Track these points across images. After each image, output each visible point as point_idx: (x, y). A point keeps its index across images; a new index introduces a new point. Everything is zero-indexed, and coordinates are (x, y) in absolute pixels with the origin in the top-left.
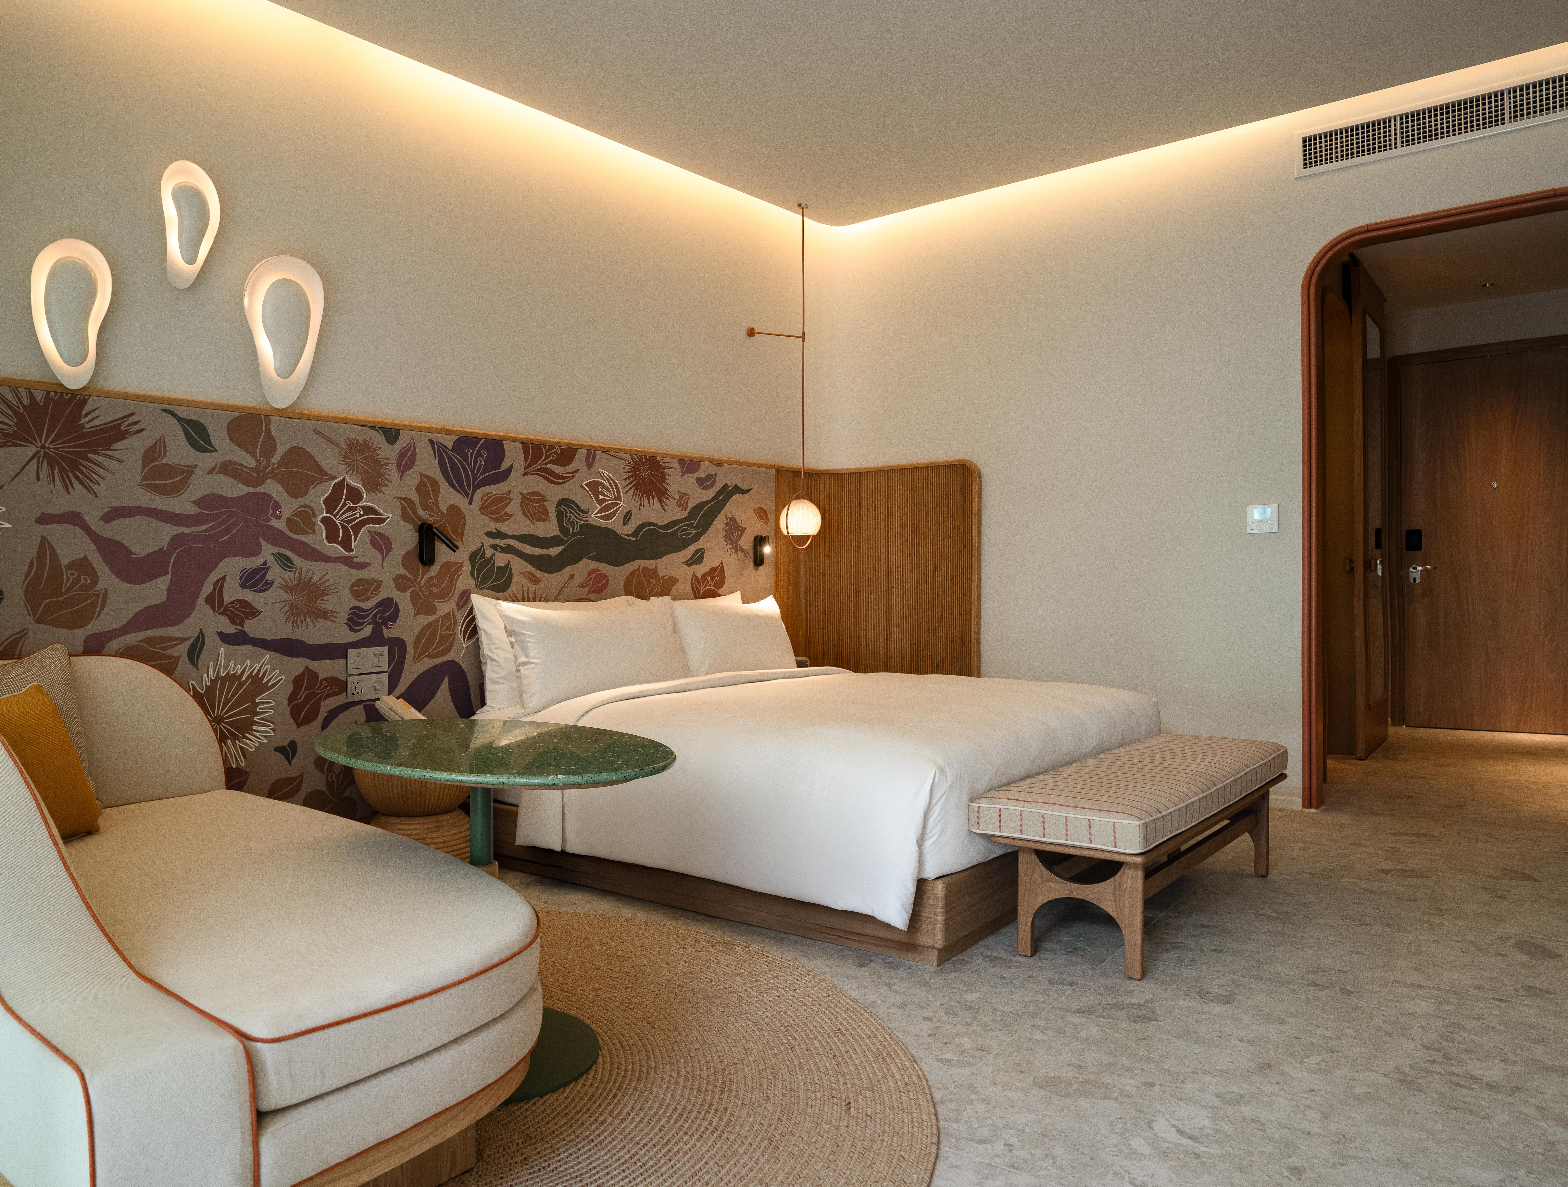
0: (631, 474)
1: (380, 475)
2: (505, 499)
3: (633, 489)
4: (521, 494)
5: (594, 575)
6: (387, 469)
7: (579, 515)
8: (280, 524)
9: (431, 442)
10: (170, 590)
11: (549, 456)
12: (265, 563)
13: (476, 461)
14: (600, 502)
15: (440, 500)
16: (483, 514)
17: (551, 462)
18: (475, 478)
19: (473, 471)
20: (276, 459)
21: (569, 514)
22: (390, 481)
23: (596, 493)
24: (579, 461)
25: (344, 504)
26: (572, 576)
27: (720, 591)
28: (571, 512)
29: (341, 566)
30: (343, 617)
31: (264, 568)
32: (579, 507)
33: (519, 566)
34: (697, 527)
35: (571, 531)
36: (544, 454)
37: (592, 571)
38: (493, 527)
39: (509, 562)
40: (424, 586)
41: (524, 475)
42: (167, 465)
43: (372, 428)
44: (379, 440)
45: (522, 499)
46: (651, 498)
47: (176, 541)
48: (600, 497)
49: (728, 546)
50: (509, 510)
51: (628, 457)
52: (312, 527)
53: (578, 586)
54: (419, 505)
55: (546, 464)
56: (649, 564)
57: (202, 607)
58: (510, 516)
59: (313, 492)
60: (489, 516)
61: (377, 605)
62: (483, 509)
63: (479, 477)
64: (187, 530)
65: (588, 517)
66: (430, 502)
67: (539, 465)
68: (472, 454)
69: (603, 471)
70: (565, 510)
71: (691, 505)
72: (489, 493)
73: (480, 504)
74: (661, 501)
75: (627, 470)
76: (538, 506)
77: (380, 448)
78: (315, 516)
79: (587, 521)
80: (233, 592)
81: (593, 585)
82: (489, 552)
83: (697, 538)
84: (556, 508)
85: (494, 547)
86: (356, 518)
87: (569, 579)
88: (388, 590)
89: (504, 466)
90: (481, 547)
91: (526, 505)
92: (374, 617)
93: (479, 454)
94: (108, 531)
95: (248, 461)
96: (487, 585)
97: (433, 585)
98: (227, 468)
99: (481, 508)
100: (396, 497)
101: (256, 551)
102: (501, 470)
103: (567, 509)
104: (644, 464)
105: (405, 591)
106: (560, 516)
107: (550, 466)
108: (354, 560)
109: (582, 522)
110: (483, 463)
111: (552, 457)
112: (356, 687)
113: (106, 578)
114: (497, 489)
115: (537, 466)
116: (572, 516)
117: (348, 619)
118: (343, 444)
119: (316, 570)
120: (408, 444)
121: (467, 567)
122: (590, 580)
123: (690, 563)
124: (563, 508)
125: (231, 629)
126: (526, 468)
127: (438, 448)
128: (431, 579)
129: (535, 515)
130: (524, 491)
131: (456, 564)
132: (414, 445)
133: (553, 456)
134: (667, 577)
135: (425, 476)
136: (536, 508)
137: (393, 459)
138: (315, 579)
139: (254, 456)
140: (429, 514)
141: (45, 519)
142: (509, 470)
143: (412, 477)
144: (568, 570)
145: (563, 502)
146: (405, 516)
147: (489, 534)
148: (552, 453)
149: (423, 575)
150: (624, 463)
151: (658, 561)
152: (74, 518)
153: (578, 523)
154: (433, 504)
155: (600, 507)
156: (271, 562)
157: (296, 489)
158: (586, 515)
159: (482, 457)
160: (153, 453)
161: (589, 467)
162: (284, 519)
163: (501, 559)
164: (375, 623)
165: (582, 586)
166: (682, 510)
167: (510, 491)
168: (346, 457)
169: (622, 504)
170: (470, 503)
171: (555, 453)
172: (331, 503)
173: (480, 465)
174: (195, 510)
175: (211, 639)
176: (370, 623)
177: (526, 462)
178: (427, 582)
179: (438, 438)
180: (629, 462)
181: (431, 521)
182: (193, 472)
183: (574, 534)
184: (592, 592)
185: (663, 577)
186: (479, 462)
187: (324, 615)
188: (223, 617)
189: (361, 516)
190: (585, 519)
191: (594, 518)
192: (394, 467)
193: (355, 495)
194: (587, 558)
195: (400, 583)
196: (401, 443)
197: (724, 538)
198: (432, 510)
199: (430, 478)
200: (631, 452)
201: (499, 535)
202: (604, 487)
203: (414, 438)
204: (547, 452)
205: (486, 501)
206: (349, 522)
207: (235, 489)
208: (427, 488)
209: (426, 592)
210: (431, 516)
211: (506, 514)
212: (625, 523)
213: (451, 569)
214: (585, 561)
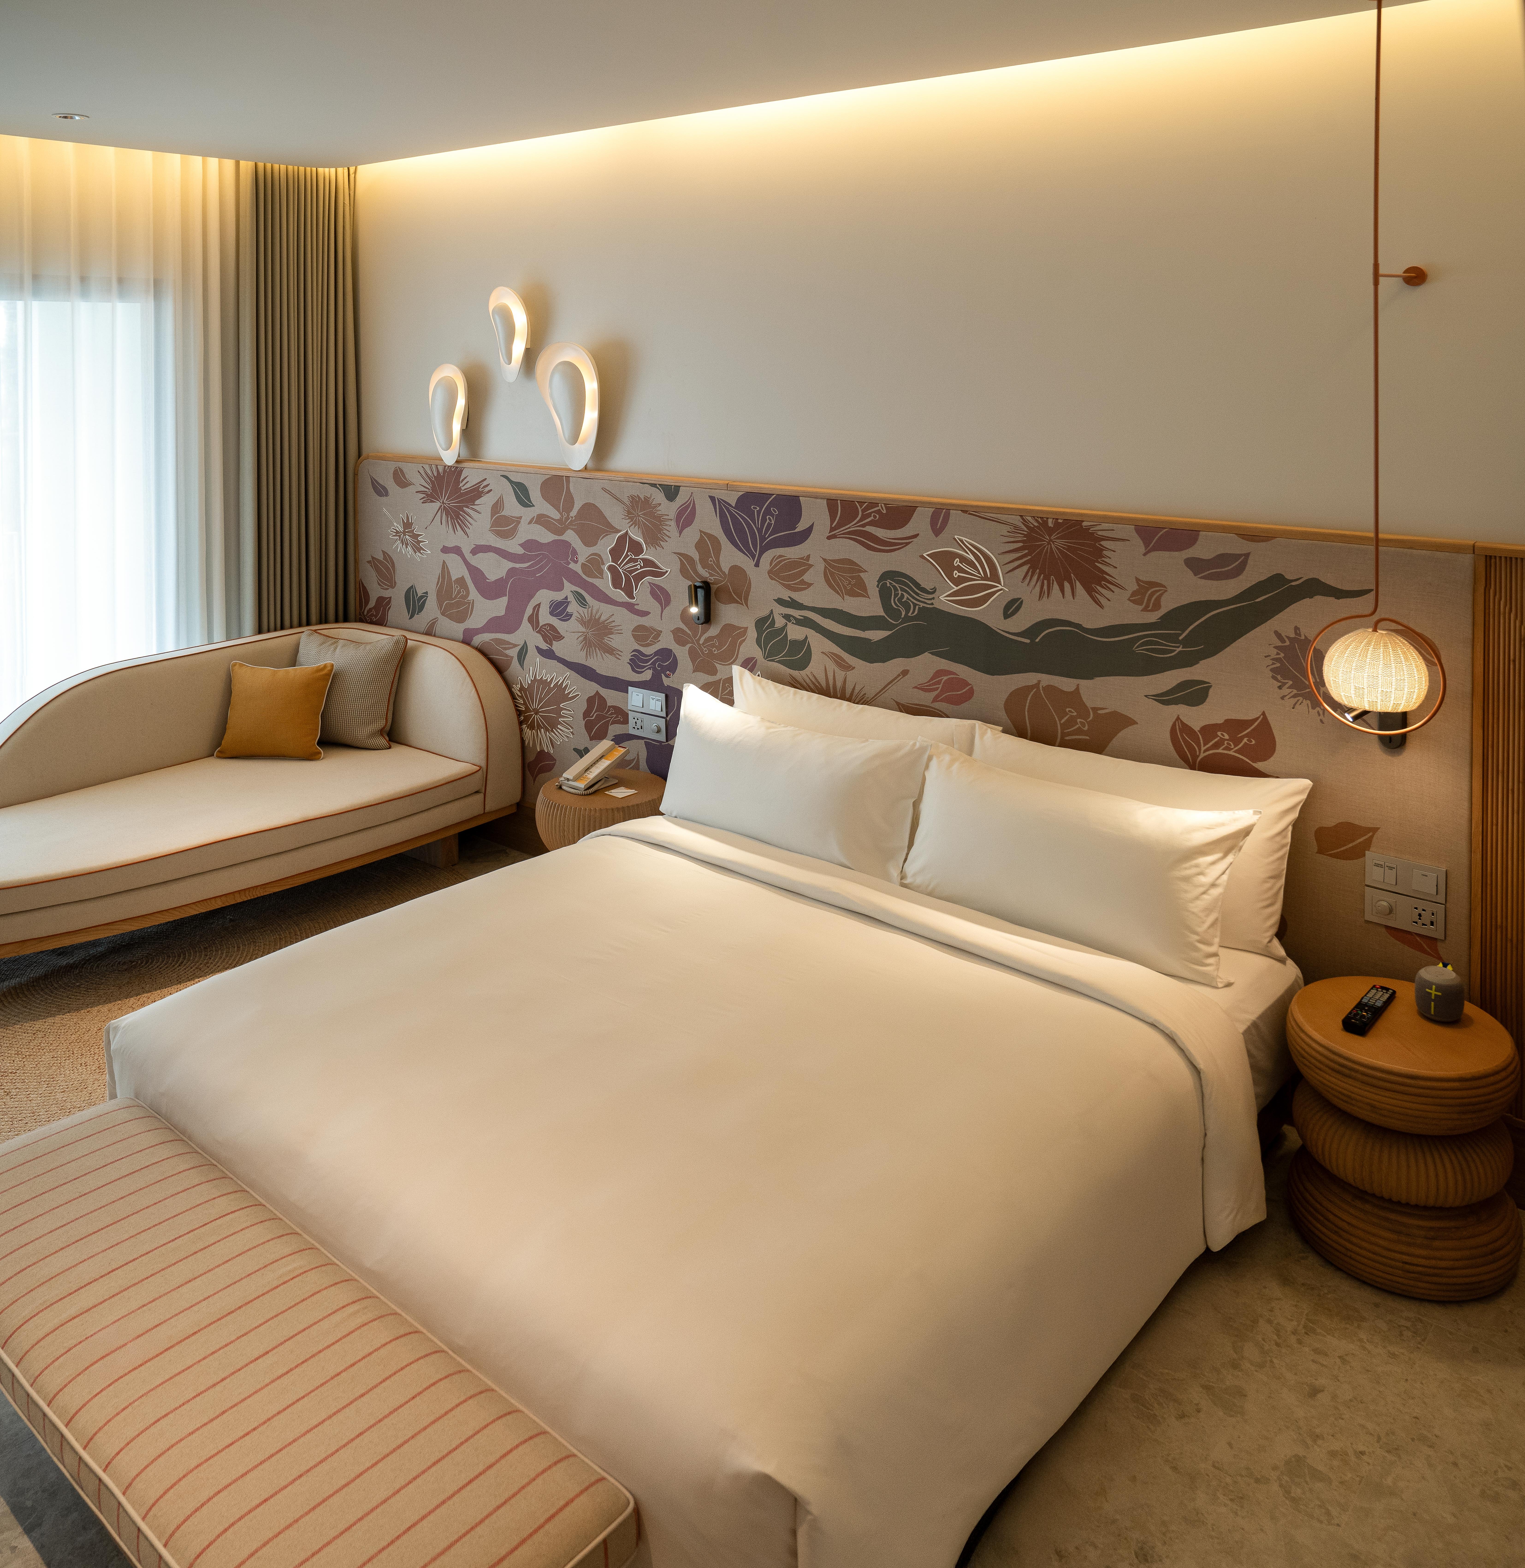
0: (1021, 544)
1: (660, 531)
2: (804, 564)
3: (1025, 568)
4: (825, 560)
5: (945, 678)
6: (666, 525)
7: (917, 594)
8: (577, 568)
9: (712, 498)
10: (508, 608)
11: (869, 515)
12: (566, 598)
13: (764, 520)
14: (956, 581)
15: (721, 559)
16: (772, 579)
17: (870, 524)
18: (763, 539)
19: (760, 531)
20: (573, 513)
21: (900, 592)
22: (669, 537)
23: (949, 569)
24: (919, 523)
25: (627, 556)
26: (905, 673)
27: (1260, 766)
28: (902, 590)
29: (625, 611)
30: (626, 657)
31: (565, 602)
32: (917, 585)
33: (819, 644)
34: (1185, 644)
35: (903, 613)
36: (860, 513)
37: (940, 673)
38: (786, 594)
39: (806, 637)
40: (703, 644)
41: (829, 538)
42: (505, 516)
43: (654, 485)
44: (659, 497)
45: (826, 567)
46: (1067, 585)
47: (512, 572)
48: (956, 574)
49: (1285, 691)
50: (807, 577)
51: (1017, 520)
52: (601, 572)
53: (916, 687)
54: (698, 562)
55: (863, 526)
56: (1066, 684)
57: (525, 625)
58: (810, 585)
59: (601, 542)
60: (779, 582)
61: (657, 653)
62: (773, 574)
63: (769, 537)
64: (518, 566)
65: (933, 598)
66: (711, 561)
67: (852, 526)
68: (759, 512)
69: (964, 538)
70: (894, 587)
71: (1169, 604)
72: (780, 556)
73: (768, 568)
74: (1090, 592)
75: (1012, 539)
76: (850, 577)
77: (660, 504)
78: (603, 564)
79: (932, 604)
80: (545, 617)
81: (942, 692)
82: (779, 622)
83: (1187, 661)
84: (879, 581)
85: (787, 617)
86: (637, 569)
87: (899, 675)
88: (666, 641)
89: (801, 527)
90: (770, 615)
91: (832, 574)
92: (654, 663)
93: (768, 512)
94: (474, 561)
95: (554, 514)
96: (777, 658)
97: (713, 646)
98: (541, 520)
99: (769, 572)
100: (675, 553)
101: (560, 588)
102: (796, 530)
103: (897, 585)
104: (1050, 531)
105: (683, 645)
106: (885, 593)
107: (868, 529)
108: (636, 607)
109: (922, 605)
110: (773, 522)
111: (872, 518)
112: (636, 723)
113: (474, 594)
114: (792, 553)
115: (849, 528)
116: (906, 595)
117: (631, 660)
118: (626, 501)
119: (605, 611)
120: (688, 501)
121: (752, 634)
122: (939, 683)
123: (1163, 699)
124: (890, 583)
125: (544, 646)
126: (832, 529)
127: (720, 505)
128: (710, 639)
129: (845, 587)
130: (828, 557)
131: (740, 628)
132: (694, 501)
133: (875, 517)
134: (1107, 711)
135: (705, 533)
136: (847, 579)
137: (672, 514)
138: (603, 618)
139: (558, 510)
140: (709, 573)
141: (445, 550)
142: (808, 531)
143: (692, 534)
144: (898, 663)
145: (887, 575)
146: (684, 572)
147: (780, 601)
148: (872, 512)
149: (703, 633)
150: (1004, 529)
151: (1084, 684)
152: (457, 550)
153: (915, 605)
154: (714, 562)
155: (956, 588)
156: (571, 598)
157: (589, 540)
158: (931, 596)
159: (772, 515)
160: (498, 506)
161: (937, 531)
162: (579, 563)
163: (795, 633)
164: (654, 669)
165: (923, 689)
166: (1145, 611)
167: (809, 556)
168: (629, 512)
169: (1000, 587)
170: (757, 565)
171: (879, 512)
172: (616, 553)
173: (769, 525)
174: (520, 551)
175: (532, 652)
176: (649, 668)
177: (832, 522)
178: (706, 640)
179: (718, 494)
180: (1016, 528)
181: (711, 579)
182: (519, 522)
183: (907, 619)
184: (941, 701)
185: (1095, 709)
186: (768, 521)
187: (611, 651)
188: (538, 635)
189: (641, 568)
190: (929, 602)
191: (944, 601)
192: (673, 523)
193: (636, 548)
194: (932, 653)
195: (679, 637)
196: (681, 499)
197: (1271, 674)
198: (714, 570)
199: (710, 536)
200: (1022, 514)
201: (793, 604)
202: (963, 559)
203: (694, 494)
204: (863, 511)
205: (776, 565)
206: (631, 572)
207: (546, 537)
208: (707, 545)
209: (706, 651)
210: (711, 575)
211: (803, 582)
212: (1007, 616)
213: (734, 634)
214: (927, 655)
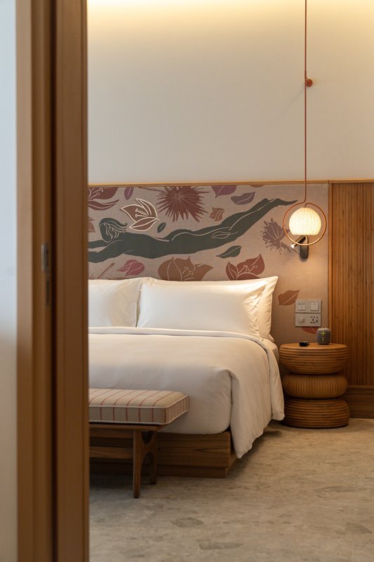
0: (165, 199)
3: (167, 209)
5: (132, 264)
7: (118, 227)
11: (95, 194)
14: (136, 219)
17: (95, 198)
21: (110, 227)
23: (133, 213)
24: (119, 195)
26: (113, 264)
27: (258, 276)
28: (112, 226)
32: (118, 223)
34: (231, 231)
35: (112, 237)
37: (129, 262)
46: (184, 214)
48: (136, 216)
49: (268, 244)
51: (162, 189)
53: (118, 270)
55: (92, 199)
56: (184, 257)
65: (126, 228)
69: (140, 199)
71: (225, 216)
74: (194, 216)
75: (162, 197)
81: (130, 269)
83: (233, 238)
84: (100, 224)
87: (110, 266)
103: (108, 224)
104: (177, 192)
106: (103, 229)
107: (95, 200)
109: (121, 232)
116: (113, 228)
122: (128, 266)
123: (223, 256)
124: (105, 224)
133: (98, 194)
134: (201, 265)
144: (109, 261)
145: (105, 220)
148: (97, 192)
150: (158, 193)
151: (192, 255)
153: (117, 232)
155: (137, 222)
158: (124, 227)
161: (128, 198)
165: (122, 270)
166: (216, 220)
169: (156, 219)
171: (100, 191)
180: (163, 192)
183: (114, 239)
184: (130, 274)
185: (196, 265)
190: (124, 230)
191: (131, 229)
194: (125, 254)
197: (262, 238)
200: (165, 186)
202: (139, 209)
204: (92, 192)
212: (159, 231)
214: (123, 255)
